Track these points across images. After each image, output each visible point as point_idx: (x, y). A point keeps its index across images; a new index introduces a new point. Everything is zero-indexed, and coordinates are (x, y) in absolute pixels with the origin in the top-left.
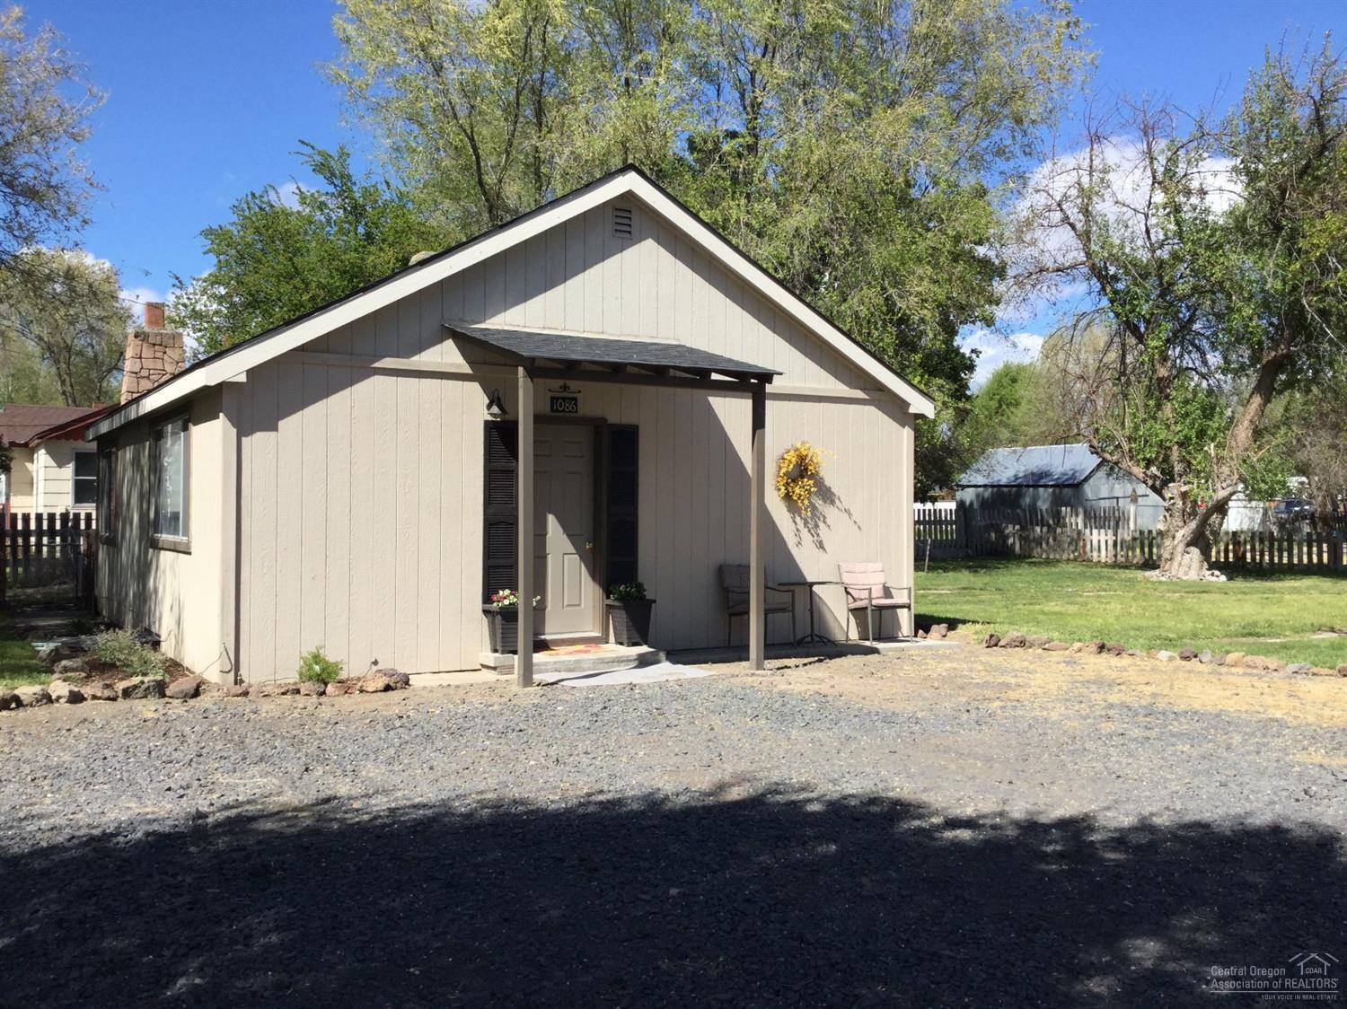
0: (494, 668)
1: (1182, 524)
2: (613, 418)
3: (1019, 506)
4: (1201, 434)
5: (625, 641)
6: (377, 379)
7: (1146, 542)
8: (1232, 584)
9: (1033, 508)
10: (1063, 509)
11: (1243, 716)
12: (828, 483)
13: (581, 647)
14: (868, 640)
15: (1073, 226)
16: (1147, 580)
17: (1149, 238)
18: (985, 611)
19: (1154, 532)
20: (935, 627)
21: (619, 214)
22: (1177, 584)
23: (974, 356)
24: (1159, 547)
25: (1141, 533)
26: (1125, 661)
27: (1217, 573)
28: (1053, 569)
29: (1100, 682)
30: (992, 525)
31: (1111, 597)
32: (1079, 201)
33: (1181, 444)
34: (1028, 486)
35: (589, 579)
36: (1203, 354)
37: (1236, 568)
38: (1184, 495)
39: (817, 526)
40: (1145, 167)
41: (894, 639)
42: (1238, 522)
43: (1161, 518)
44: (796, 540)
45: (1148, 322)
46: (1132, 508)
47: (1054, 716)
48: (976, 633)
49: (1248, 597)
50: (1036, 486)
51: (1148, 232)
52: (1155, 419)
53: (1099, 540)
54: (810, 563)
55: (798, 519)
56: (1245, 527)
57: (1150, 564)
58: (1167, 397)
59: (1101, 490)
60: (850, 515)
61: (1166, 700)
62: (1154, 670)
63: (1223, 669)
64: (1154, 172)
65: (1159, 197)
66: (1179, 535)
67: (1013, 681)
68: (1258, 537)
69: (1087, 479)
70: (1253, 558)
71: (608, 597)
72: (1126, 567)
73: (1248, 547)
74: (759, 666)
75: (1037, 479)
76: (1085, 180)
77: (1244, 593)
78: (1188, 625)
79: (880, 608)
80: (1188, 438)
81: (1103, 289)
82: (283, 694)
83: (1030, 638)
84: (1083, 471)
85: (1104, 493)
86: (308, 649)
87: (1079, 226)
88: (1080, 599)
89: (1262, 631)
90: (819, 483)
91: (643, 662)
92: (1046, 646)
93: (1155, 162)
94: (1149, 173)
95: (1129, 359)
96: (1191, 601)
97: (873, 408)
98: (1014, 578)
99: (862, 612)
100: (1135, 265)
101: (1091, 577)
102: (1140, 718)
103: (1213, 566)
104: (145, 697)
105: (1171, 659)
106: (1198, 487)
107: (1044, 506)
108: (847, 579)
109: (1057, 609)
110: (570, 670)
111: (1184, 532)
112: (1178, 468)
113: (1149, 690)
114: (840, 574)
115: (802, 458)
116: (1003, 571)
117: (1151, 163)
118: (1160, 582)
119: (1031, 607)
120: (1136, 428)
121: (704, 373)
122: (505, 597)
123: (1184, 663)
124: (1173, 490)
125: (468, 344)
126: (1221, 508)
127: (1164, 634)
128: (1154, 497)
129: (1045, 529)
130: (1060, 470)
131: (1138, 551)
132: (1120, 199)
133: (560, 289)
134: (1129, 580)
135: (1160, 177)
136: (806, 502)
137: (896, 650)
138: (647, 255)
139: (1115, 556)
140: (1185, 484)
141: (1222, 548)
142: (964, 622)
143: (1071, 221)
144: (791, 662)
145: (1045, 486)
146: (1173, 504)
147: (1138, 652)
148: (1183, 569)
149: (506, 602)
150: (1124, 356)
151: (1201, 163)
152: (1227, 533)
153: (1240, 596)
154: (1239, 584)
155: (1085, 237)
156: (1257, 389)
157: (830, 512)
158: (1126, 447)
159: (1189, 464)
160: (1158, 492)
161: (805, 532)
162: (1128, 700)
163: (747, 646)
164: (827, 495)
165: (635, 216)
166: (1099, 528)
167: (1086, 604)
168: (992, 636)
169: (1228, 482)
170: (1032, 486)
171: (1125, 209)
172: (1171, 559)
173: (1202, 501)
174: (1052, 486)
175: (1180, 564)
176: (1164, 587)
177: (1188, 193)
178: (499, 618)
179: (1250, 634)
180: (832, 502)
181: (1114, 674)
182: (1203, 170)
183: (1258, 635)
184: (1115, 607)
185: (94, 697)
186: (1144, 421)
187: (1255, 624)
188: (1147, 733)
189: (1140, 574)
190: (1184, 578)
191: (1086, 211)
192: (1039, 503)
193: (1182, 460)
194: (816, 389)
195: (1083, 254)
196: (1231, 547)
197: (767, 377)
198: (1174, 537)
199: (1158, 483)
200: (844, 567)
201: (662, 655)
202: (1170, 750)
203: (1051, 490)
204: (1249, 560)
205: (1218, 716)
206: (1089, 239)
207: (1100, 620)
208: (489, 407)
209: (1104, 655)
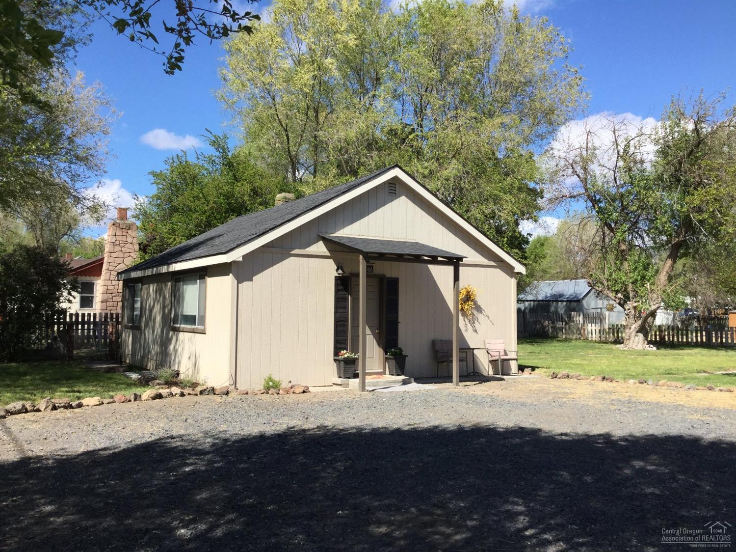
0: (341, 385)
1: (634, 322)
2: (388, 275)
3: (550, 312)
4: (643, 278)
5: (395, 373)
6: (292, 258)
7: (615, 330)
8: (659, 351)
9: (556, 312)
10: (573, 313)
11: (668, 403)
12: (479, 303)
13: (375, 376)
14: (499, 375)
15: (578, 176)
16: (618, 349)
17: (616, 182)
18: (545, 363)
19: (619, 326)
20: (526, 370)
21: (391, 185)
22: (632, 351)
23: (529, 236)
24: (622, 333)
25: (613, 325)
26: (614, 384)
27: (651, 346)
28: (570, 344)
29: (606, 392)
30: (537, 321)
31: (602, 357)
32: (581, 164)
33: (633, 283)
34: (553, 301)
35: (377, 346)
36: (643, 238)
37: (661, 344)
38: (635, 308)
39: (474, 323)
40: (614, 149)
41: (508, 374)
42: (661, 320)
43: (624, 319)
44: (465, 328)
45: (616, 223)
46: (607, 313)
47: (591, 404)
48: (545, 372)
49: (667, 357)
50: (557, 301)
51: (615, 179)
52: (620, 270)
53: (592, 329)
54: (472, 340)
55: (466, 320)
56: (664, 323)
57: (618, 341)
58: (626, 260)
59: (592, 304)
60: (489, 318)
61: (635, 398)
62: (628, 387)
63: (658, 387)
64: (618, 152)
65: (621, 163)
66: (633, 327)
67: (568, 391)
68: (672, 328)
69: (583, 298)
70: (669, 338)
71: (386, 354)
72: (606, 343)
73: (666, 333)
74: (457, 385)
75: (557, 298)
76: (584, 153)
77: (665, 356)
78: (640, 370)
79: (504, 360)
80: (636, 280)
81: (594, 206)
82: (262, 393)
83: (571, 374)
84: (580, 294)
85: (593, 305)
86: (266, 375)
87: (581, 176)
88: (587, 358)
89: (674, 372)
90: (475, 303)
91: (405, 383)
92: (578, 378)
93: (619, 147)
94: (616, 152)
95: (607, 240)
96: (640, 359)
97: (498, 269)
98: (553, 348)
99: (494, 362)
100: (609, 196)
101: (590, 347)
102: (626, 404)
103: (650, 342)
104: (208, 394)
105: (635, 383)
106: (642, 304)
107: (561, 311)
108: (487, 346)
109: (578, 362)
110: (375, 386)
111: (636, 326)
112: (631, 295)
113: (627, 394)
114: (485, 344)
115: (468, 292)
116: (547, 344)
117: (617, 147)
118: (624, 350)
119: (566, 361)
120: (610, 276)
121: (436, 257)
122: (345, 354)
123: (640, 385)
124: (630, 305)
125: (329, 242)
126: (653, 314)
127: (630, 373)
128: (619, 308)
129: (564, 323)
130: (569, 293)
131: (611, 335)
132: (602, 163)
133: (366, 218)
134: (609, 349)
135: (621, 153)
136: (470, 312)
137: (512, 379)
138: (402, 203)
139: (600, 337)
140: (635, 302)
141: (653, 333)
142: (538, 368)
143: (578, 173)
144: (468, 383)
145: (562, 301)
146: (630, 312)
147: (620, 380)
148: (635, 344)
149: (346, 356)
150: (604, 238)
151: (641, 148)
152: (656, 326)
153: (663, 357)
154: (663, 351)
155: (584, 181)
156: (669, 257)
157: (480, 316)
158: (606, 284)
159: (637, 292)
160: (622, 305)
161: (469, 325)
162: (620, 398)
163: (452, 377)
164: (479, 309)
165: (397, 186)
166: (592, 323)
167: (591, 360)
168: (554, 373)
169: (656, 301)
170: (554, 301)
171: (604, 168)
172: (629, 339)
173: (644, 311)
174: (565, 301)
175: (634, 342)
176: (627, 353)
177: (636, 162)
178: (342, 363)
179: (669, 374)
180: (481, 312)
181: (611, 389)
182: (642, 151)
183: (672, 374)
184: (604, 361)
185: (189, 394)
186: (614, 271)
187: (671, 369)
188: (629, 409)
189: (614, 347)
190: (636, 348)
191: (585, 169)
192: (559, 310)
193: (634, 291)
194: (474, 261)
195: (583, 189)
196: (658, 333)
197: (460, 259)
198: (630, 328)
199: (622, 302)
200: (487, 341)
201: (412, 380)
202: (639, 415)
203: (565, 303)
204: (667, 340)
205: (658, 403)
206: (586, 182)
207: (599, 367)
208: (337, 270)
209: (605, 381)
